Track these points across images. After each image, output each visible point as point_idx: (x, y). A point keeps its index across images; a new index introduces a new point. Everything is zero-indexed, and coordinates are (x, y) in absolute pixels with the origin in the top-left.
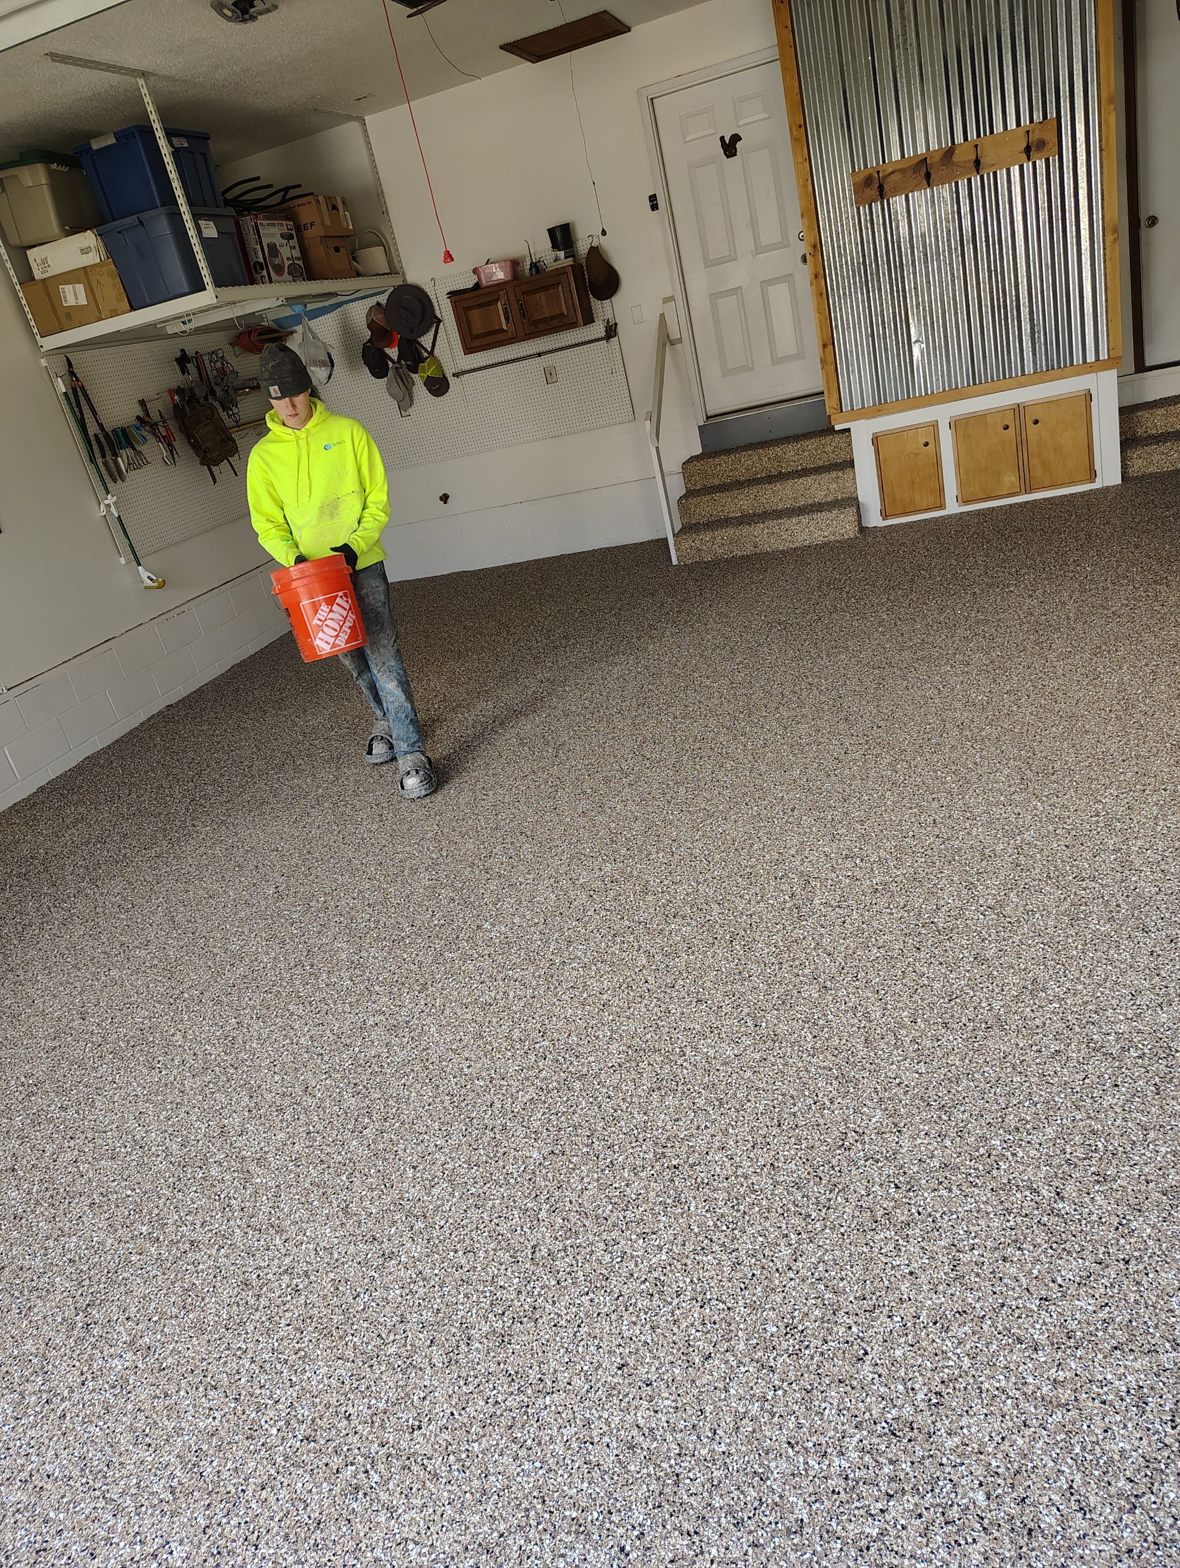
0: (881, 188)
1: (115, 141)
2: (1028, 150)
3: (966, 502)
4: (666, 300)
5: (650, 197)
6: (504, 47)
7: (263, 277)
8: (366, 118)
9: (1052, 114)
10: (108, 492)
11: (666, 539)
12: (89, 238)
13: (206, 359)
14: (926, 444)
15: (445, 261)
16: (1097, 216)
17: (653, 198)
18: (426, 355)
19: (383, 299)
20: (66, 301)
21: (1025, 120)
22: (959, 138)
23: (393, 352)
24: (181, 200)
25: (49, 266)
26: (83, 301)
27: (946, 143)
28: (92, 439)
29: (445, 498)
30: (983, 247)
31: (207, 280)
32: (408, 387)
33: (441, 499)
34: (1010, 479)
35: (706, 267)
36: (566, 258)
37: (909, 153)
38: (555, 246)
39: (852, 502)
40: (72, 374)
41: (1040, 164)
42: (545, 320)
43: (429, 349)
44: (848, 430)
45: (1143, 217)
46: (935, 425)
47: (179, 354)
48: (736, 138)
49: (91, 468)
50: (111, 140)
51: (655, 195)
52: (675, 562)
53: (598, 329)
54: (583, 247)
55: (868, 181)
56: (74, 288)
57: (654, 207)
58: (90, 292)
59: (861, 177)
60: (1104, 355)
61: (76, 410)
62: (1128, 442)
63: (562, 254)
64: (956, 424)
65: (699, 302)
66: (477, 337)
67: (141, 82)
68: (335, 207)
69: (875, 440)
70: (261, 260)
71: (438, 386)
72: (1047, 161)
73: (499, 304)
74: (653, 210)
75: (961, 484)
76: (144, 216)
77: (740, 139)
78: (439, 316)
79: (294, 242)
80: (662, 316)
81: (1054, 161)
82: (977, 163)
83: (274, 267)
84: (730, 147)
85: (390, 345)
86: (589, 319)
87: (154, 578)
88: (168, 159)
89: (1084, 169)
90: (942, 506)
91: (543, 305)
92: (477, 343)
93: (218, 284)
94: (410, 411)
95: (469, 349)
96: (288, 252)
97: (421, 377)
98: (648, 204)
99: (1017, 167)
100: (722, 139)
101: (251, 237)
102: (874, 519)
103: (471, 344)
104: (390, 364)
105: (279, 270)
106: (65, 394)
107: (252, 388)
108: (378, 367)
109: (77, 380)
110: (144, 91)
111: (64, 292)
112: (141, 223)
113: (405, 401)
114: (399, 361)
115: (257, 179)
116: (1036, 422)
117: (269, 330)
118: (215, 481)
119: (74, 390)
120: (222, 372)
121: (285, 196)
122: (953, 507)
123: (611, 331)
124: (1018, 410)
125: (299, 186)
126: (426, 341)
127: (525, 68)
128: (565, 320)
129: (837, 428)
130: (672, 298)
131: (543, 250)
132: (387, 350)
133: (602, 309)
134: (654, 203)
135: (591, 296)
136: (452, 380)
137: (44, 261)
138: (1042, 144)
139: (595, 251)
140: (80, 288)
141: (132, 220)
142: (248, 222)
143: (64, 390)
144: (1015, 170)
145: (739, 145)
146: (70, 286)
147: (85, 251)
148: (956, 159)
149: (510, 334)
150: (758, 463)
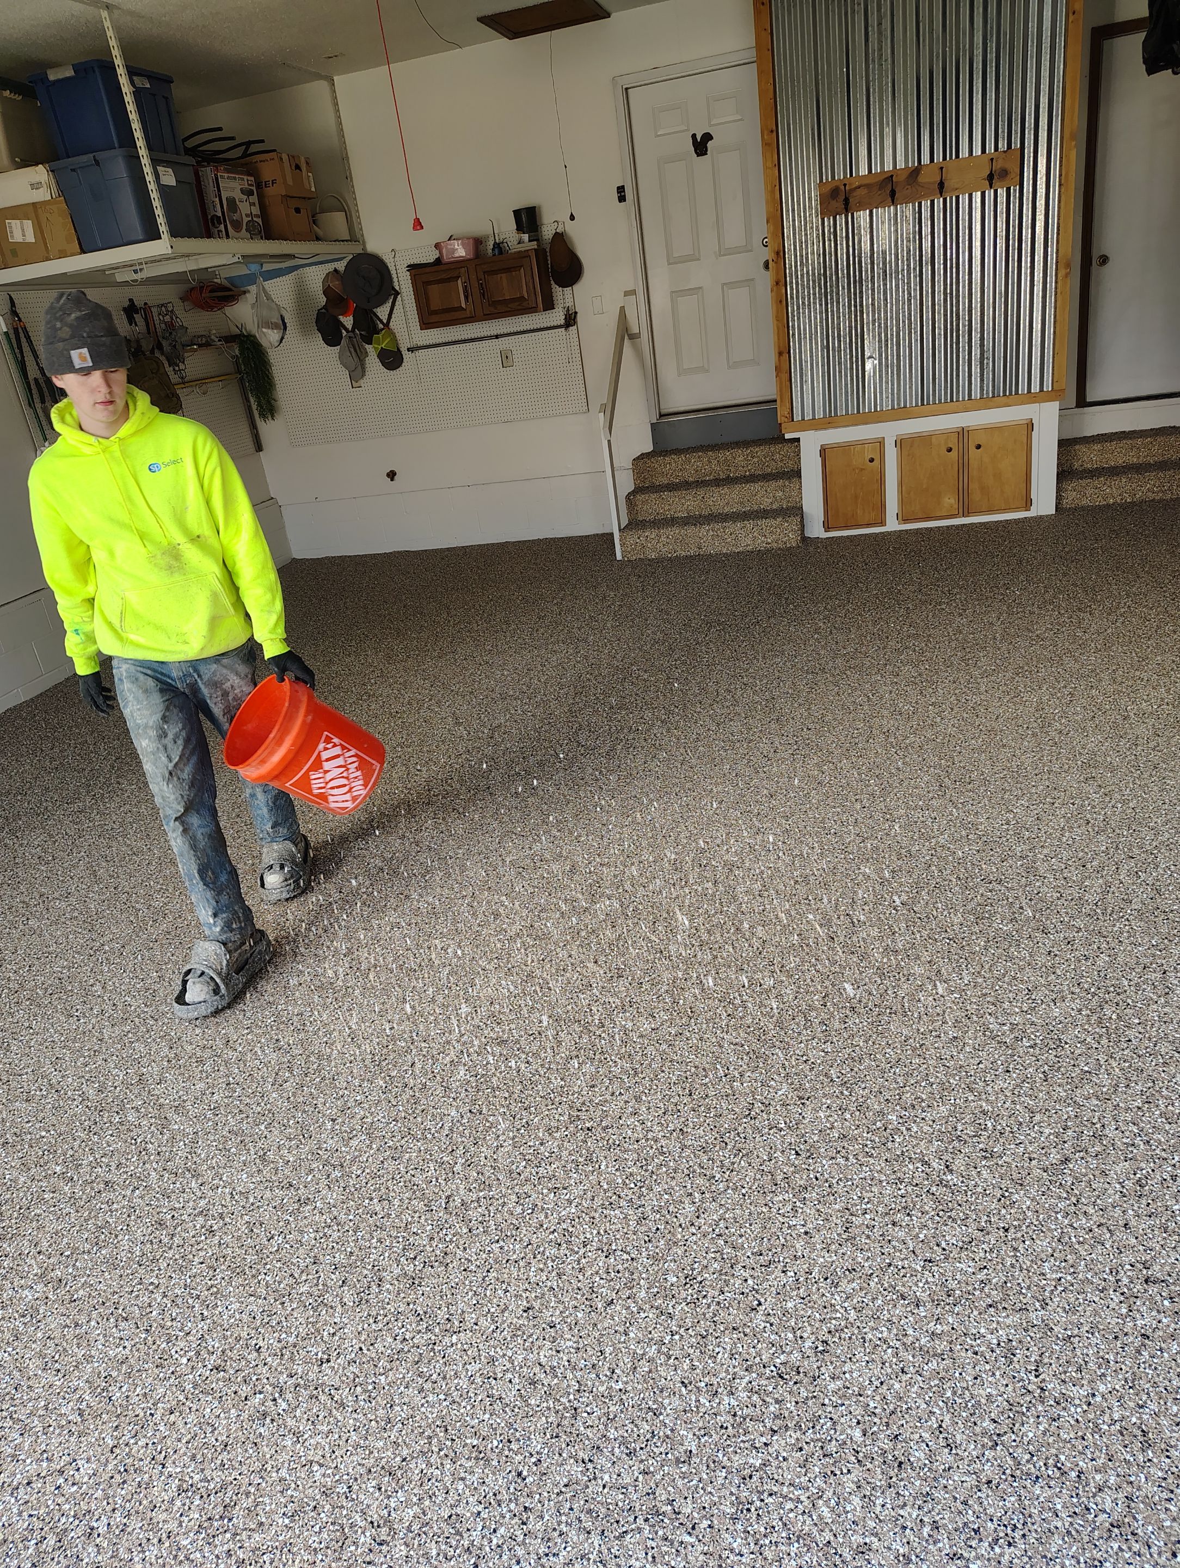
0: (846, 201)
1: (72, 74)
2: (991, 178)
3: (906, 521)
4: (627, 294)
5: (618, 188)
6: (482, 20)
7: (220, 231)
8: (335, 78)
9: (1016, 144)
10: (45, 439)
11: (612, 534)
12: (40, 173)
13: (155, 311)
14: (872, 460)
16: (1052, 250)
17: (621, 190)
18: (381, 326)
19: (341, 266)
20: (12, 237)
21: (990, 148)
22: (926, 159)
23: (348, 321)
24: (140, 143)
26: (31, 238)
27: (911, 164)
28: (32, 383)
30: (939, 266)
31: (163, 228)
32: (361, 357)
33: (388, 475)
34: (950, 501)
35: (669, 264)
36: (530, 241)
37: (876, 169)
38: (520, 228)
39: (796, 511)
40: (14, 313)
41: (1002, 192)
42: (505, 302)
43: (385, 321)
44: (798, 440)
45: (1095, 255)
46: (881, 443)
47: (127, 304)
48: (708, 137)
49: (28, 411)
50: (70, 73)
51: (623, 187)
52: (619, 557)
53: (557, 316)
54: (548, 232)
55: (835, 193)
56: (21, 223)
57: (622, 199)
58: (39, 229)
59: (827, 189)
60: (1048, 386)
61: (17, 351)
62: (1064, 475)
63: (526, 237)
64: (900, 443)
65: (660, 300)
66: (435, 312)
67: (105, 14)
68: (298, 167)
69: (823, 451)
70: (220, 214)
71: (392, 359)
72: (1008, 190)
73: (459, 281)
74: (620, 201)
75: (902, 502)
76: (100, 155)
77: (711, 138)
78: (397, 288)
79: (254, 199)
80: (622, 308)
81: (1015, 190)
82: (941, 185)
83: (232, 222)
84: (701, 145)
85: (345, 314)
86: (549, 305)
88: (129, 99)
89: (1043, 202)
90: (883, 523)
91: (504, 287)
92: (434, 318)
93: (174, 234)
94: (361, 382)
95: (425, 324)
96: (248, 208)
97: (375, 348)
98: (616, 196)
99: (979, 194)
100: (694, 136)
101: (210, 189)
102: (816, 530)
103: (428, 319)
104: (344, 333)
105: (237, 226)
106: (6, 333)
107: (200, 346)
108: (331, 334)
109: (20, 320)
110: (107, 24)
111: (11, 227)
112: (97, 163)
113: (357, 372)
114: (353, 330)
115: (220, 129)
116: (979, 447)
117: (222, 288)
119: (16, 331)
120: (170, 326)
121: (247, 149)
122: (892, 525)
123: (570, 320)
124: (962, 433)
125: (262, 141)
126: (382, 312)
127: (501, 44)
128: (525, 304)
129: (787, 436)
130: (633, 292)
131: (507, 230)
132: (341, 318)
133: (563, 296)
134: (621, 194)
135: (552, 282)
136: (406, 355)
138: (1004, 173)
139: (560, 238)
140: (28, 224)
141: (87, 158)
142: (208, 173)
143: (5, 330)
144: (977, 196)
145: (710, 144)
146: (18, 221)
147: (35, 186)
148: (921, 179)
149: (469, 313)
150: (708, 465)
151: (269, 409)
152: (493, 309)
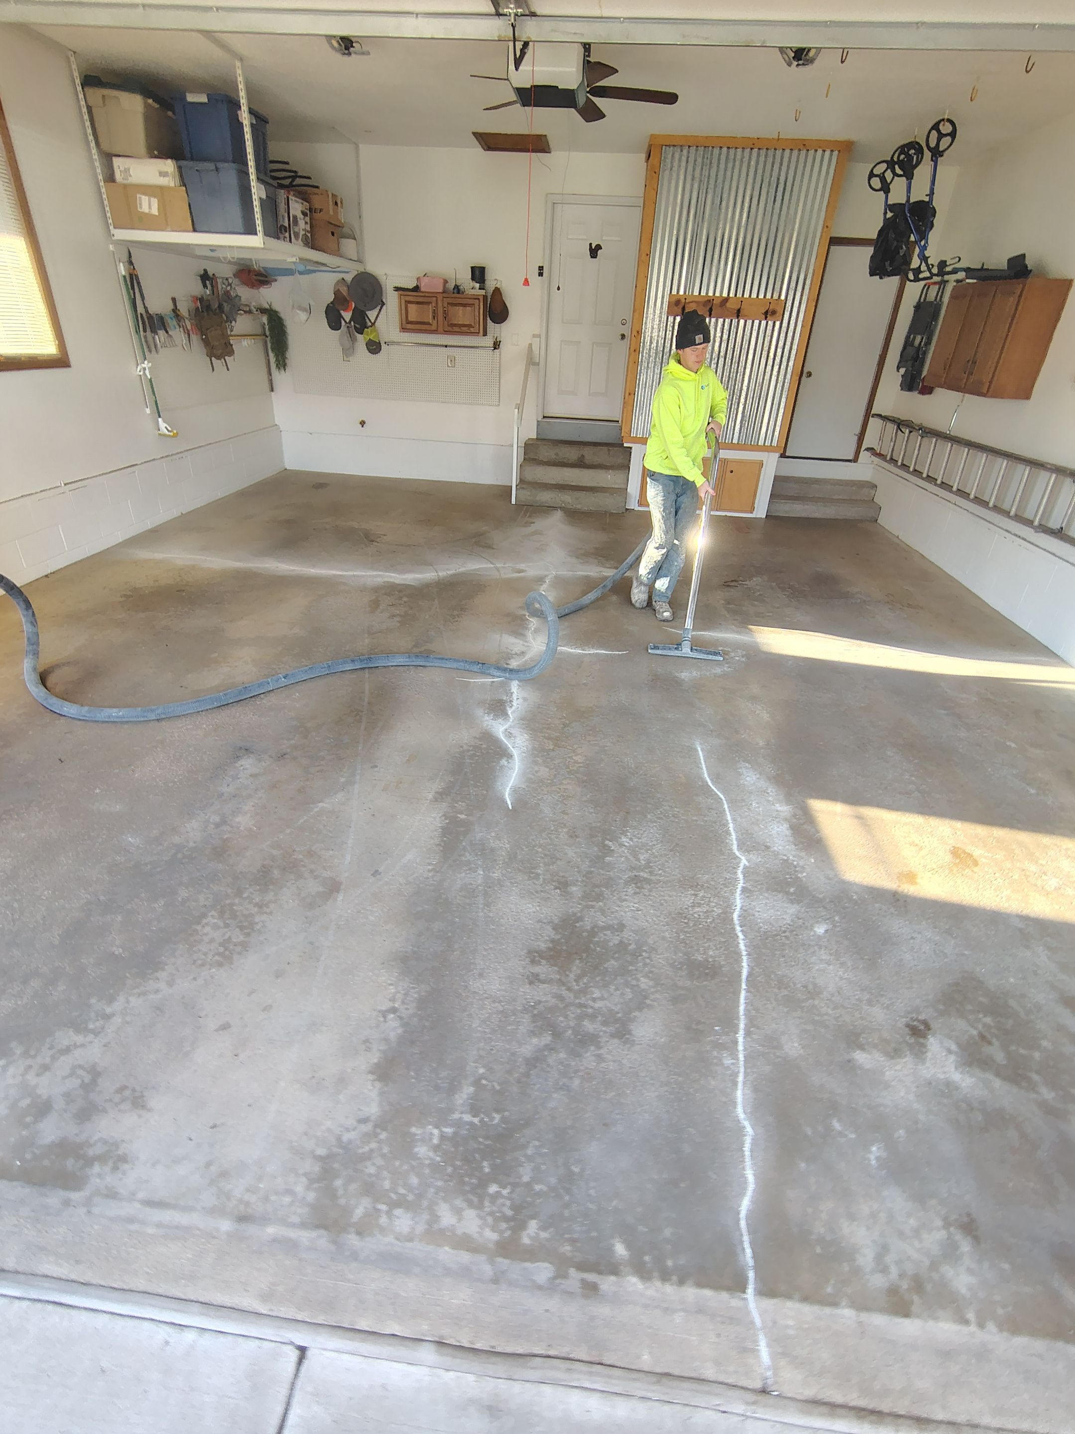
1: (206, 100)
2: (766, 313)
4: (534, 336)
5: (539, 267)
6: (474, 134)
7: (285, 237)
8: (361, 146)
9: (783, 297)
10: (145, 359)
11: (511, 487)
12: (169, 165)
13: (219, 281)
15: (524, 285)
16: (791, 364)
17: (541, 268)
18: (370, 324)
19: (349, 278)
20: (141, 208)
21: (769, 296)
22: (732, 295)
23: (347, 315)
24: (251, 163)
25: (130, 176)
26: (155, 211)
27: (725, 295)
28: (139, 316)
29: (363, 423)
30: (728, 361)
31: (259, 228)
32: (353, 340)
33: (361, 423)
35: (563, 322)
36: (480, 289)
37: (703, 293)
38: (473, 279)
39: (623, 492)
40: (131, 263)
41: (771, 322)
42: (455, 325)
43: (373, 321)
44: (631, 448)
45: (805, 371)
47: (202, 272)
48: (599, 247)
49: (135, 337)
50: (203, 99)
51: (542, 267)
52: (513, 502)
53: (488, 341)
54: (490, 285)
55: (678, 302)
56: (149, 201)
57: (541, 274)
58: (162, 206)
59: (673, 300)
60: (775, 442)
61: (132, 292)
62: (774, 496)
63: (477, 285)
65: (554, 344)
66: (411, 323)
67: (238, 64)
68: (336, 203)
70: (286, 224)
71: (374, 347)
72: (774, 323)
73: (430, 306)
74: (539, 276)
76: (220, 165)
77: (601, 248)
78: (384, 300)
79: (308, 219)
80: (530, 345)
81: (778, 324)
82: (739, 311)
83: (294, 232)
84: (594, 251)
85: (345, 310)
86: (486, 334)
87: (169, 429)
88: (247, 130)
89: (791, 334)
91: (462, 315)
92: (409, 326)
93: (266, 234)
94: (351, 358)
95: (403, 329)
96: (303, 226)
98: (537, 271)
99: (758, 321)
100: (591, 244)
101: (282, 207)
102: (633, 505)
103: (407, 325)
104: (343, 322)
105: (297, 235)
106: (124, 277)
107: (245, 312)
108: (334, 322)
109: (134, 269)
110: (239, 72)
111: (140, 200)
112: (217, 169)
113: (348, 352)
114: (350, 322)
115: (287, 163)
116: (732, 472)
117: (259, 274)
118: (213, 370)
119: (131, 276)
120: (227, 293)
121: (291, 182)
123: (496, 345)
124: (724, 462)
125: (309, 178)
126: (372, 314)
127: (478, 151)
128: (472, 330)
129: (625, 445)
130: (539, 336)
131: (465, 279)
132: (342, 313)
133: (494, 329)
134: (540, 271)
135: (488, 319)
136: (383, 346)
137: (127, 171)
138: (774, 313)
139: (497, 291)
140: (155, 202)
141: (211, 166)
142: (282, 194)
143: (124, 273)
144: (757, 322)
145: (599, 251)
146: (147, 198)
147: (163, 174)
148: (728, 305)
149: (434, 327)
150: (572, 454)
151: (282, 364)
152: (450, 329)
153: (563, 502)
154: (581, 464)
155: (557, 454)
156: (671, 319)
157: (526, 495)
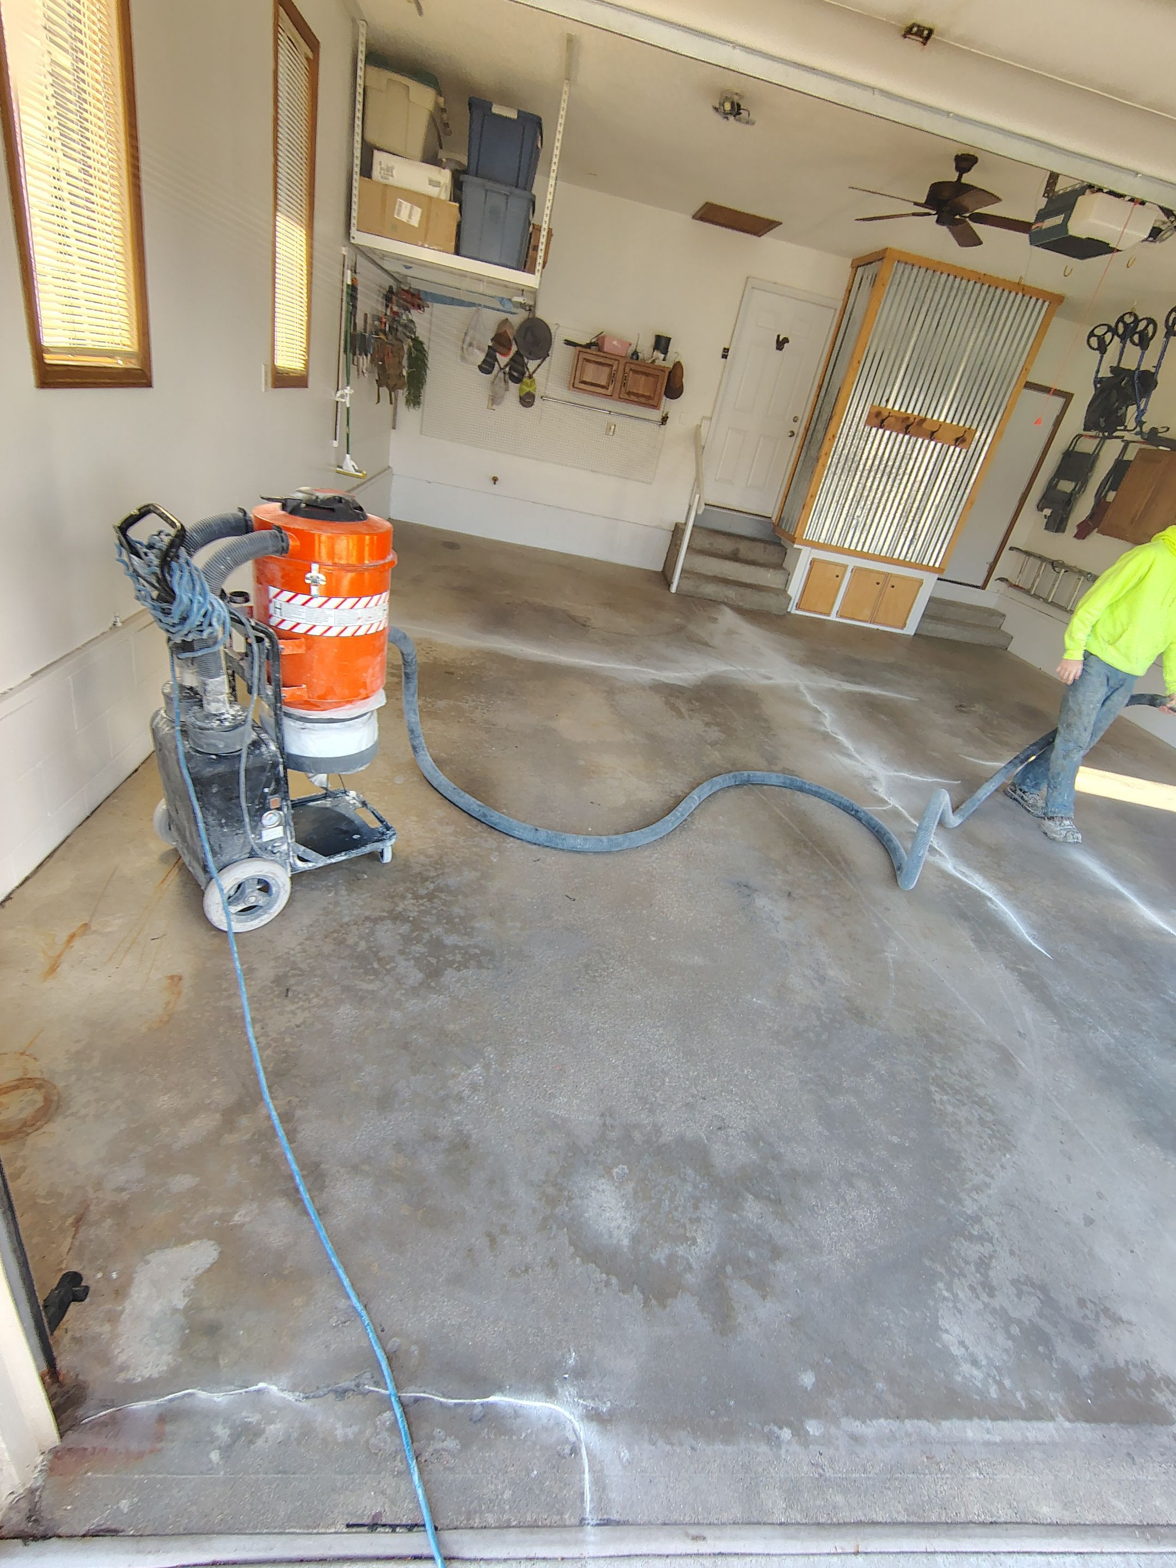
0: (883, 421)
1: (516, 117)
2: (957, 440)
3: (841, 617)
4: (705, 418)
5: (725, 349)
9: (974, 427)
10: (348, 384)
12: (442, 175)
14: (837, 576)
18: (527, 374)
19: (516, 321)
20: (398, 215)
21: (961, 425)
22: (929, 416)
23: (503, 360)
25: (392, 176)
26: (415, 222)
27: (923, 414)
28: (349, 332)
29: (495, 480)
31: (539, 267)
32: (503, 390)
33: (492, 479)
34: (867, 613)
36: (661, 359)
37: (901, 409)
38: (655, 348)
39: (782, 592)
40: (355, 271)
41: (958, 450)
42: (632, 393)
43: (532, 371)
44: (800, 551)
46: (846, 567)
47: (388, 289)
48: (786, 340)
49: (342, 357)
50: (513, 115)
51: (728, 349)
52: (673, 589)
53: (656, 415)
54: (672, 356)
55: (878, 414)
56: (411, 209)
58: (426, 218)
59: (875, 410)
60: (937, 565)
61: (351, 304)
62: (926, 615)
63: (659, 355)
64: (856, 570)
65: (722, 429)
66: (585, 383)
67: (566, 88)
69: (813, 562)
72: (961, 450)
73: (612, 369)
74: (723, 357)
75: (843, 604)
77: (788, 342)
78: (550, 352)
80: (699, 426)
81: (965, 449)
82: (933, 433)
84: (782, 344)
85: (502, 354)
86: (656, 407)
87: (357, 468)
89: (974, 463)
90: (829, 615)
91: (642, 384)
92: (582, 386)
94: (497, 407)
95: (573, 388)
98: (721, 352)
100: (779, 336)
102: (792, 609)
103: (578, 383)
104: (497, 368)
106: (348, 286)
108: (487, 367)
109: (356, 278)
111: (400, 206)
113: (495, 400)
114: (505, 368)
116: (893, 587)
118: (378, 402)
119: (353, 286)
122: (833, 617)
123: (664, 420)
124: (887, 575)
126: (532, 364)
128: (651, 402)
129: (796, 546)
130: (710, 419)
131: (646, 347)
132: (496, 356)
133: (668, 405)
134: (725, 353)
135: (664, 392)
136: (537, 401)
137: (389, 170)
139: (678, 366)
140: (418, 212)
141: (501, 187)
143: (349, 282)
144: (946, 446)
145: (786, 345)
146: (409, 204)
147: (433, 183)
148: (924, 425)
149: (609, 392)
150: (727, 546)
151: (414, 401)
152: (627, 397)
153: (726, 597)
154: (734, 557)
155: (711, 544)
156: (867, 429)
157: (689, 586)
